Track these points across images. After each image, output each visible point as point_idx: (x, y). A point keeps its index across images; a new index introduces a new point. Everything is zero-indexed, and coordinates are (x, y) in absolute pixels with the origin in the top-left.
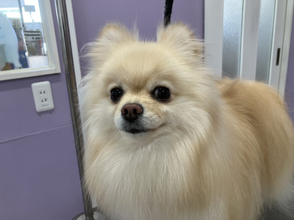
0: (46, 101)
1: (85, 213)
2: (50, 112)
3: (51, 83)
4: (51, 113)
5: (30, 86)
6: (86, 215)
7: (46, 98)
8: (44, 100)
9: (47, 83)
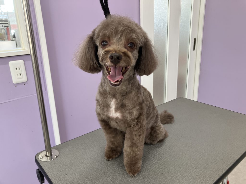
0: (21, 75)
1: (46, 150)
2: (24, 83)
3: (24, 61)
4: (24, 85)
5: (8, 64)
6: (46, 152)
7: (21, 73)
8: (19, 75)
9: (21, 62)
